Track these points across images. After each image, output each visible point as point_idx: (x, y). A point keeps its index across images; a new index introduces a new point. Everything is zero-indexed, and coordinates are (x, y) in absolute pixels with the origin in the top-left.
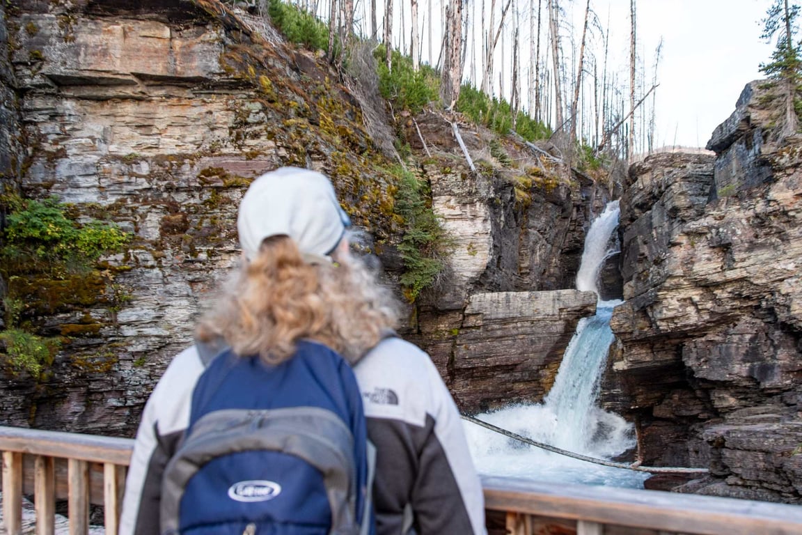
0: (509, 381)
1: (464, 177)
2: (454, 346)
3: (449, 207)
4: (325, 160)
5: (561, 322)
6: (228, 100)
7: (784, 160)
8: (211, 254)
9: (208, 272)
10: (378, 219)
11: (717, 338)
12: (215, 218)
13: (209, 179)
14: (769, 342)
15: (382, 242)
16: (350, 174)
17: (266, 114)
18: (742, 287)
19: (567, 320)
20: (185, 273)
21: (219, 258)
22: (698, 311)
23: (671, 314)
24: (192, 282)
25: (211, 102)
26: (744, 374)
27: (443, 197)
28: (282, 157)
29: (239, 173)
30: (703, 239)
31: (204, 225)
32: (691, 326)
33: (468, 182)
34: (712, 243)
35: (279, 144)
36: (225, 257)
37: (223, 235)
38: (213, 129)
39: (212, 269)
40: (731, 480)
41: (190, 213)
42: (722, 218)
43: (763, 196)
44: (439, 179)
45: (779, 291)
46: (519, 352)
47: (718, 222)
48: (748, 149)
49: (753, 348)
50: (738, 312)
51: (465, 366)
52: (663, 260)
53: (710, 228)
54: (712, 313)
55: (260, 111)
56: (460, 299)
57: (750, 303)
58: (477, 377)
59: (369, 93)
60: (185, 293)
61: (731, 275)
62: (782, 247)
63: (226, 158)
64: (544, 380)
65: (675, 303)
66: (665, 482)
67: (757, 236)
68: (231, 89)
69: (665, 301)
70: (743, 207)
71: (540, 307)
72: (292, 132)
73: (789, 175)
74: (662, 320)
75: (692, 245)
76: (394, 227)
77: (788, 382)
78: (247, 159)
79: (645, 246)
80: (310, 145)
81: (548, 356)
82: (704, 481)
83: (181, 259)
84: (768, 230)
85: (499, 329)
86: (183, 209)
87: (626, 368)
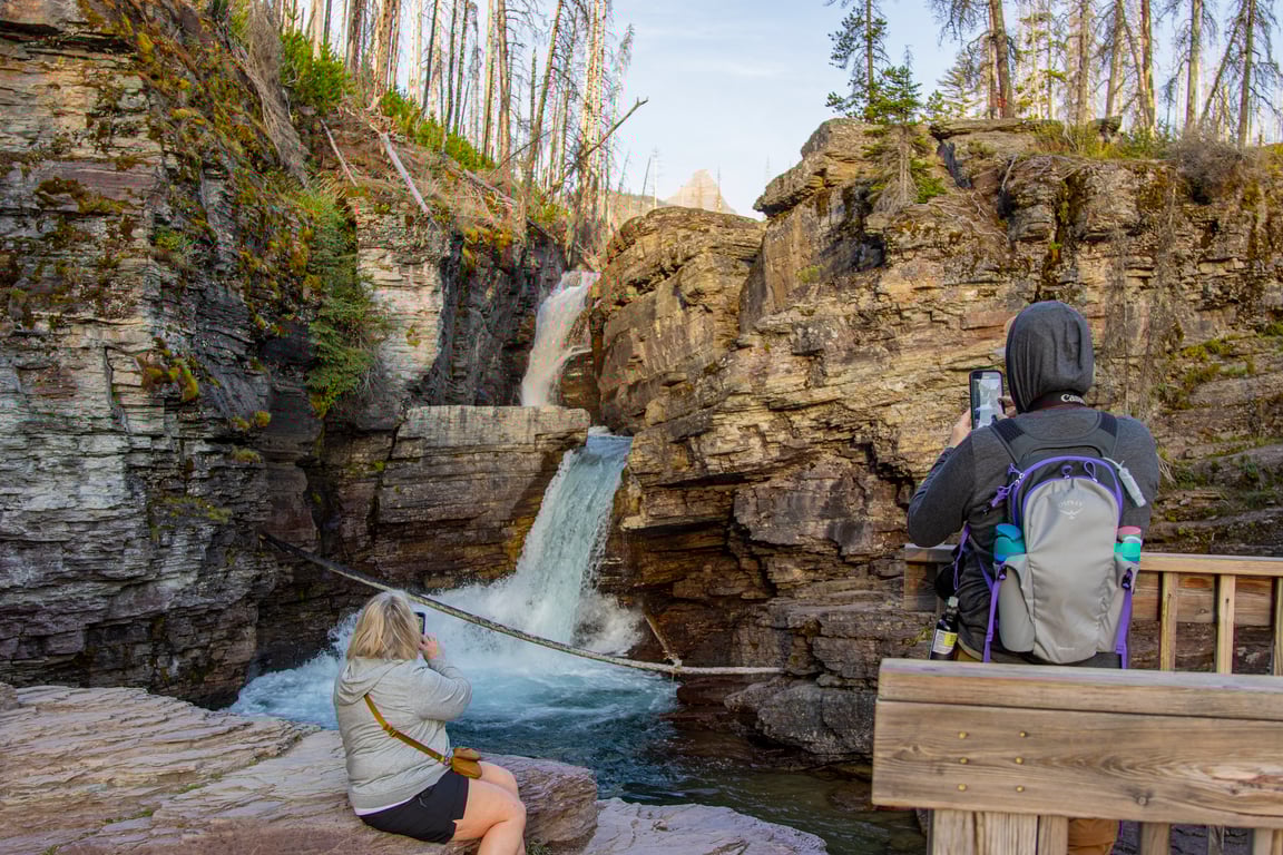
0: (458, 544)
1: (410, 221)
2: (379, 486)
3: (383, 268)
4: (226, 179)
5: (538, 455)
6: (86, 67)
7: (904, 240)
8: (56, 323)
9: (48, 354)
10: (286, 280)
11: (787, 485)
12: (64, 265)
13: (54, 197)
14: (857, 490)
15: (290, 317)
16: (256, 204)
17: (148, 97)
18: (831, 413)
19: (545, 453)
20: (11, 354)
21: (67, 331)
22: (765, 444)
23: (727, 448)
24: (22, 369)
25: (57, 69)
26: (821, 536)
27: (374, 251)
28: (170, 170)
29: (104, 192)
30: (784, 340)
31: (45, 274)
32: (753, 465)
33: (415, 229)
34: (796, 348)
35: (167, 148)
36: (77, 329)
37: (77, 293)
38: (57, 115)
39: (54, 348)
40: (825, 679)
41: (20, 252)
42: (811, 313)
43: (868, 287)
44: (370, 221)
45: (883, 421)
46: (475, 499)
47: (805, 319)
48: (819, 216)
49: (835, 499)
50: (819, 448)
51: (395, 519)
52: (720, 369)
53: (794, 326)
54: (784, 448)
55: (140, 90)
56: (392, 414)
57: (838, 436)
58: (410, 537)
59: (269, 74)
60: (12, 387)
61: (819, 394)
62: (888, 359)
63: (83, 164)
64: (509, 543)
65: (735, 433)
66: (709, 689)
67: (858, 343)
68: (91, 50)
69: (721, 429)
70: (840, 300)
71: (510, 431)
72: (183, 129)
73: (906, 260)
74: (713, 456)
75: (767, 350)
76: (306, 294)
77: (879, 546)
78: (118, 170)
79: (641, 344)
80: (207, 154)
81: (518, 506)
82: (773, 685)
83: (7, 330)
84: (873, 334)
85: (448, 463)
86: (11, 245)
87: (642, 525)
